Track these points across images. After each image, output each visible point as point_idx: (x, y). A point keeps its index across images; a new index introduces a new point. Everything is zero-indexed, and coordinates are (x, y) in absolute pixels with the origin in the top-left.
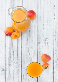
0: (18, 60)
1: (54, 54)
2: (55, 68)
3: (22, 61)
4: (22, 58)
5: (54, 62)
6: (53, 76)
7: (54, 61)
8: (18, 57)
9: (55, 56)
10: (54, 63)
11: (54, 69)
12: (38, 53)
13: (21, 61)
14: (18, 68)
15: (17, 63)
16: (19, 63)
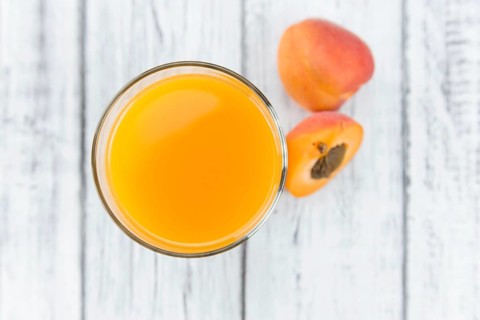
0: (42, 91)
1: (405, 37)
2: (416, 172)
3: (83, 106)
4: (83, 74)
5: (404, 115)
6: (399, 253)
7: (404, 103)
8: (42, 67)
9: (415, 53)
10: (405, 129)
11: (406, 181)
12: (250, 19)
13: (72, 104)
14: (46, 178)
15: (40, 125)
16: (53, 125)
